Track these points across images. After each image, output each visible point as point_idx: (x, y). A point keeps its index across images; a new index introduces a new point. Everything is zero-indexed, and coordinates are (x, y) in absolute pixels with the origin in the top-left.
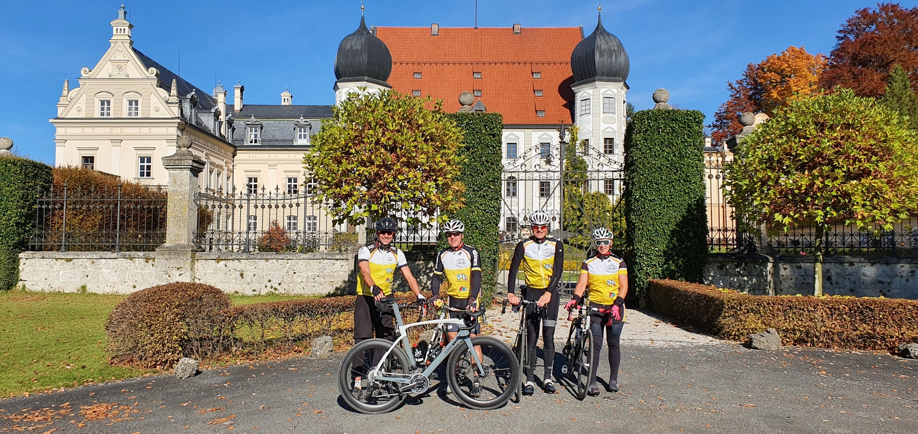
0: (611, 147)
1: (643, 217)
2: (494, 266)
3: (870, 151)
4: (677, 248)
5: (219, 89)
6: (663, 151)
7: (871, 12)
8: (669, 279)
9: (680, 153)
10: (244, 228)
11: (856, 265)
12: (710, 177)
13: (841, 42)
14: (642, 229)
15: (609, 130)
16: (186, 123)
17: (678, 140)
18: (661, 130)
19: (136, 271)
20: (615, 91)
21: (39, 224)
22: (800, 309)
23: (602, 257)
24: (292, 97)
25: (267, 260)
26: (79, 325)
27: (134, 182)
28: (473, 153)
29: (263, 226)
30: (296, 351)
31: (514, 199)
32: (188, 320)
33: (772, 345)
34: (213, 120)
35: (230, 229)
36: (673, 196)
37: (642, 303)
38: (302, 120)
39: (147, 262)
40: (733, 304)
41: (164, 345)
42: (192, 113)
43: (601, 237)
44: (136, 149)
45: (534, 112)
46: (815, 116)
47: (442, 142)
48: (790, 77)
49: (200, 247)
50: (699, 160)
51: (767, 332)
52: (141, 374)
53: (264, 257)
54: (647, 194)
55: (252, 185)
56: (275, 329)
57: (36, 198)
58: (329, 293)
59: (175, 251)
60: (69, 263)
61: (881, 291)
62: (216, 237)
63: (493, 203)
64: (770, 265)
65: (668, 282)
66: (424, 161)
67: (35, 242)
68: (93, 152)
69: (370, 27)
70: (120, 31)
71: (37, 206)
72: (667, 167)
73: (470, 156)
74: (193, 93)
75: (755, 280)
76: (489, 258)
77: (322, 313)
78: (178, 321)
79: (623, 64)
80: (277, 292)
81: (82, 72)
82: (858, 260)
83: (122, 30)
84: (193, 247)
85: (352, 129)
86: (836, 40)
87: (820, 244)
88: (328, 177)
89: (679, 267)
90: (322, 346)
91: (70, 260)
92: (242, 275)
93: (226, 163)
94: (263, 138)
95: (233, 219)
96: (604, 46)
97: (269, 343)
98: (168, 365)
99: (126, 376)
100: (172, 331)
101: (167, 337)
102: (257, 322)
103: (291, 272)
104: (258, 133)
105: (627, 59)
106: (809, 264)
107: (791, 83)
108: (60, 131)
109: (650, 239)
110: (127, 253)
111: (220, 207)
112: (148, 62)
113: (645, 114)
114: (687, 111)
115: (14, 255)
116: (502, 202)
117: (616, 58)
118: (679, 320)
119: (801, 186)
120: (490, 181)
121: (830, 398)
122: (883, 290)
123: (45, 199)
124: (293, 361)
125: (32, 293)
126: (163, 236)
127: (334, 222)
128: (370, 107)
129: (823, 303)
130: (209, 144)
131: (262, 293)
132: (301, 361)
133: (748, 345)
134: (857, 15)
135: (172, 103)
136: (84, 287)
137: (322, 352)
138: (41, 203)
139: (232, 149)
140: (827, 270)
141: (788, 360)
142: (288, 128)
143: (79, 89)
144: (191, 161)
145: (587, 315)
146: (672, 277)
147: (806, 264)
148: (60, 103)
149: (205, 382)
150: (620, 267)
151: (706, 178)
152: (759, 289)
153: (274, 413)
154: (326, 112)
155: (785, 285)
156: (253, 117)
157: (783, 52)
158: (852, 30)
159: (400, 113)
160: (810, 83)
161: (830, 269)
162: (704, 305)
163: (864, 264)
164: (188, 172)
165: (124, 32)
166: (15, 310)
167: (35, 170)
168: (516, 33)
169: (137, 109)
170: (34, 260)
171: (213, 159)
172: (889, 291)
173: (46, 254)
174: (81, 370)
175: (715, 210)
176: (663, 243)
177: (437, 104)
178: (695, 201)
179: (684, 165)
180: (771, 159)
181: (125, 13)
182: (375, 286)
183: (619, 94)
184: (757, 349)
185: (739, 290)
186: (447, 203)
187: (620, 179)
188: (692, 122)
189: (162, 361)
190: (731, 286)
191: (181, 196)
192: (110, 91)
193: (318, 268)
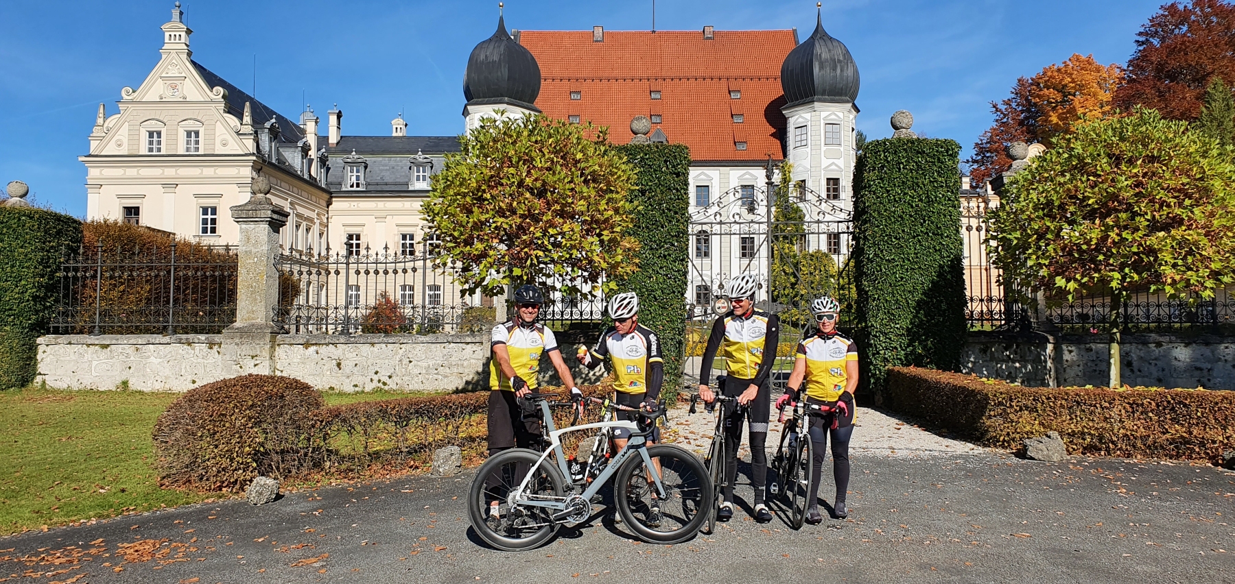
0: (836, 190)
1: (879, 283)
2: (679, 351)
3: (1182, 193)
4: (925, 324)
5: (309, 115)
6: (905, 194)
7: (1181, 7)
8: (915, 366)
9: (928, 197)
10: (342, 302)
11: (1165, 346)
12: (969, 229)
13: (1141, 48)
14: (878, 299)
15: (833, 167)
16: (264, 161)
17: (925, 179)
18: (902, 166)
19: (195, 361)
20: (841, 115)
21: (64, 298)
22: (1091, 405)
23: (825, 336)
24: (406, 125)
25: (373, 344)
26: (118, 433)
27: (194, 241)
28: (649, 198)
29: (369, 299)
30: (411, 467)
31: (706, 261)
32: (264, 426)
33: (1053, 454)
34: (300, 157)
35: (323, 303)
36: (919, 255)
37: (879, 398)
38: (420, 157)
39: (211, 348)
40: (1000, 399)
41: (232, 460)
42: (271, 147)
43: (823, 310)
44: (197, 196)
45: (732, 144)
46: (1109, 146)
47: (608, 184)
48: (1074, 95)
49: (283, 328)
50: (954, 206)
51: (1047, 436)
52: (202, 499)
53: (369, 341)
54: (885, 252)
55: (353, 244)
56: (384, 438)
57: (60, 262)
58: (457, 388)
59: (248, 333)
60: (105, 350)
61: (1199, 381)
62: (304, 313)
63: (678, 266)
64: (1050, 347)
65: (913, 370)
66: (584, 209)
67: (58, 322)
68: (139, 201)
69: (511, 30)
70: (175, 38)
71: (60, 274)
72: (911, 216)
73: (646, 202)
74: (274, 120)
75: (1030, 367)
76: (672, 339)
77: (446, 414)
78: (252, 428)
79: (851, 79)
80: (386, 388)
81: (123, 94)
82: (1167, 339)
83: (177, 36)
84: (272, 327)
85: (487, 167)
86: (1135, 45)
87: (1116, 318)
88: (454, 231)
89: (929, 350)
90: (446, 460)
91: (107, 346)
92: (339, 365)
93: (318, 214)
94: (368, 180)
95: (327, 289)
96: (825, 55)
97: (376, 456)
98: (238, 486)
99: (180, 502)
100: (243, 440)
101: (237, 449)
102: (359, 428)
103: (406, 361)
104: (361, 175)
105: (856, 72)
106: (1102, 345)
107: (1076, 103)
108: (94, 173)
109: (888, 312)
110: (184, 336)
111: (310, 273)
112: (211, 80)
113: (880, 144)
114: (937, 140)
115: (30, 340)
116: (690, 264)
117: (842, 71)
118: (928, 421)
119: (1091, 239)
120: (673, 236)
121: (1132, 524)
122: (1202, 379)
123: (72, 264)
124: (408, 480)
125: (55, 392)
126: (233, 313)
127: (463, 292)
128: (511, 136)
129: (1122, 397)
130: (295, 189)
131: (367, 390)
132: (418, 480)
133: (1022, 454)
134: (1162, 12)
135: (245, 134)
136: (125, 383)
137: (447, 468)
138: (67, 269)
139: (326, 196)
140: (1127, 353)
141: (1075, 474)
142: (402, 168)
143: (119, 116)
144: (269, 212)
145: (805, 415)
146: (918, 365)
147: (1098, 345)
148: (94, 135)
149: (289, 509)
150: (848, 351)
151: (963, 231)
152: (1035, 378)
153: (380, 550)
154: (452, 145)
155: (1070, 373)
156: (354, 153)
157: (1065, 63)
158: (1156, 32)
159: (551, 145)
160: (1101, 104)
161: (1130, 352)
162: (962, 401)
163: (1176, 345)
164: (264, 228)
165: (180, 40)
166: (31, 413)
167: (59, 224)
168: (708, 38)
169: (197, 142)
170: (57, 347)
171: (300, 210)
172: (1209, 380)
173: (74, 338)
174: (120, 495)
175: (976, 273)
176: (906, 318)
177: (601, 132)
178: (948, 261)
179: (933, 212)
180: (1049, 203)
181: (181, 13)
182: (516, 377)
183: (846, 119)
184: (1034, 459)
185: (1008, 381)
186: (614, 266)
187: (848, 233)
188: (943, 156)
189: (229, 482)
190: (998, 375)
191: (256, 259)
192: (161, 119)
193: (441, 355)
